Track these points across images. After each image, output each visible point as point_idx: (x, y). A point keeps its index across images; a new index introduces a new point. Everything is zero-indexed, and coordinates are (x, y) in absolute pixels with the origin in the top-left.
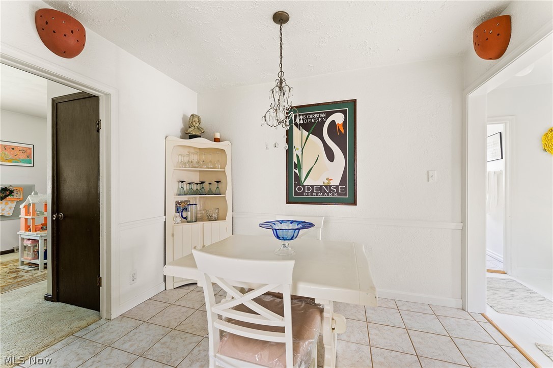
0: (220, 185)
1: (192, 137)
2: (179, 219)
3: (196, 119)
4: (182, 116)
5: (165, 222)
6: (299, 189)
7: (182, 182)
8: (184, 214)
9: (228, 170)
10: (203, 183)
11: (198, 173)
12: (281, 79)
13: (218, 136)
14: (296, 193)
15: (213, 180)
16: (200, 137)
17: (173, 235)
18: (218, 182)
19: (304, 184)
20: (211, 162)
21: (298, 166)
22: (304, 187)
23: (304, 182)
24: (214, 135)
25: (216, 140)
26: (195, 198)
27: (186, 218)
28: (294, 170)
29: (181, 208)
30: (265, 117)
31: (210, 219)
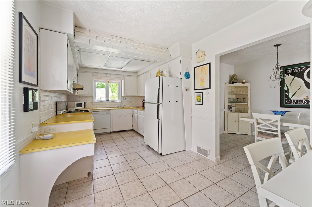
0: (245, 100)
1: (233, 83)
2: (229, 111)
3: (235, 76)
4: (229, 76)
5: (225, 111)
6: (288, 101)
7: (230, 98)
8: (231, 110)
9: (249, 94)
10: (238, 99)
11: (235, 95)
12: (277, 65)
13: (244, 81)
14: (286, 103)
15: (242, 98)
16: (237, 82)
17: (227, 116)
18: (244, 98)
19: (291, 99)
20: (240, 91)
21: (288, 91)
22: (291, 100)
23: (291, 98)
24: (242, 81)
25: (243, 83)
26: (234, 104)
27: (231, 111)
28: (285, 93)
29: (230, 107)
30: (270, 78)
31: (241, 112)
